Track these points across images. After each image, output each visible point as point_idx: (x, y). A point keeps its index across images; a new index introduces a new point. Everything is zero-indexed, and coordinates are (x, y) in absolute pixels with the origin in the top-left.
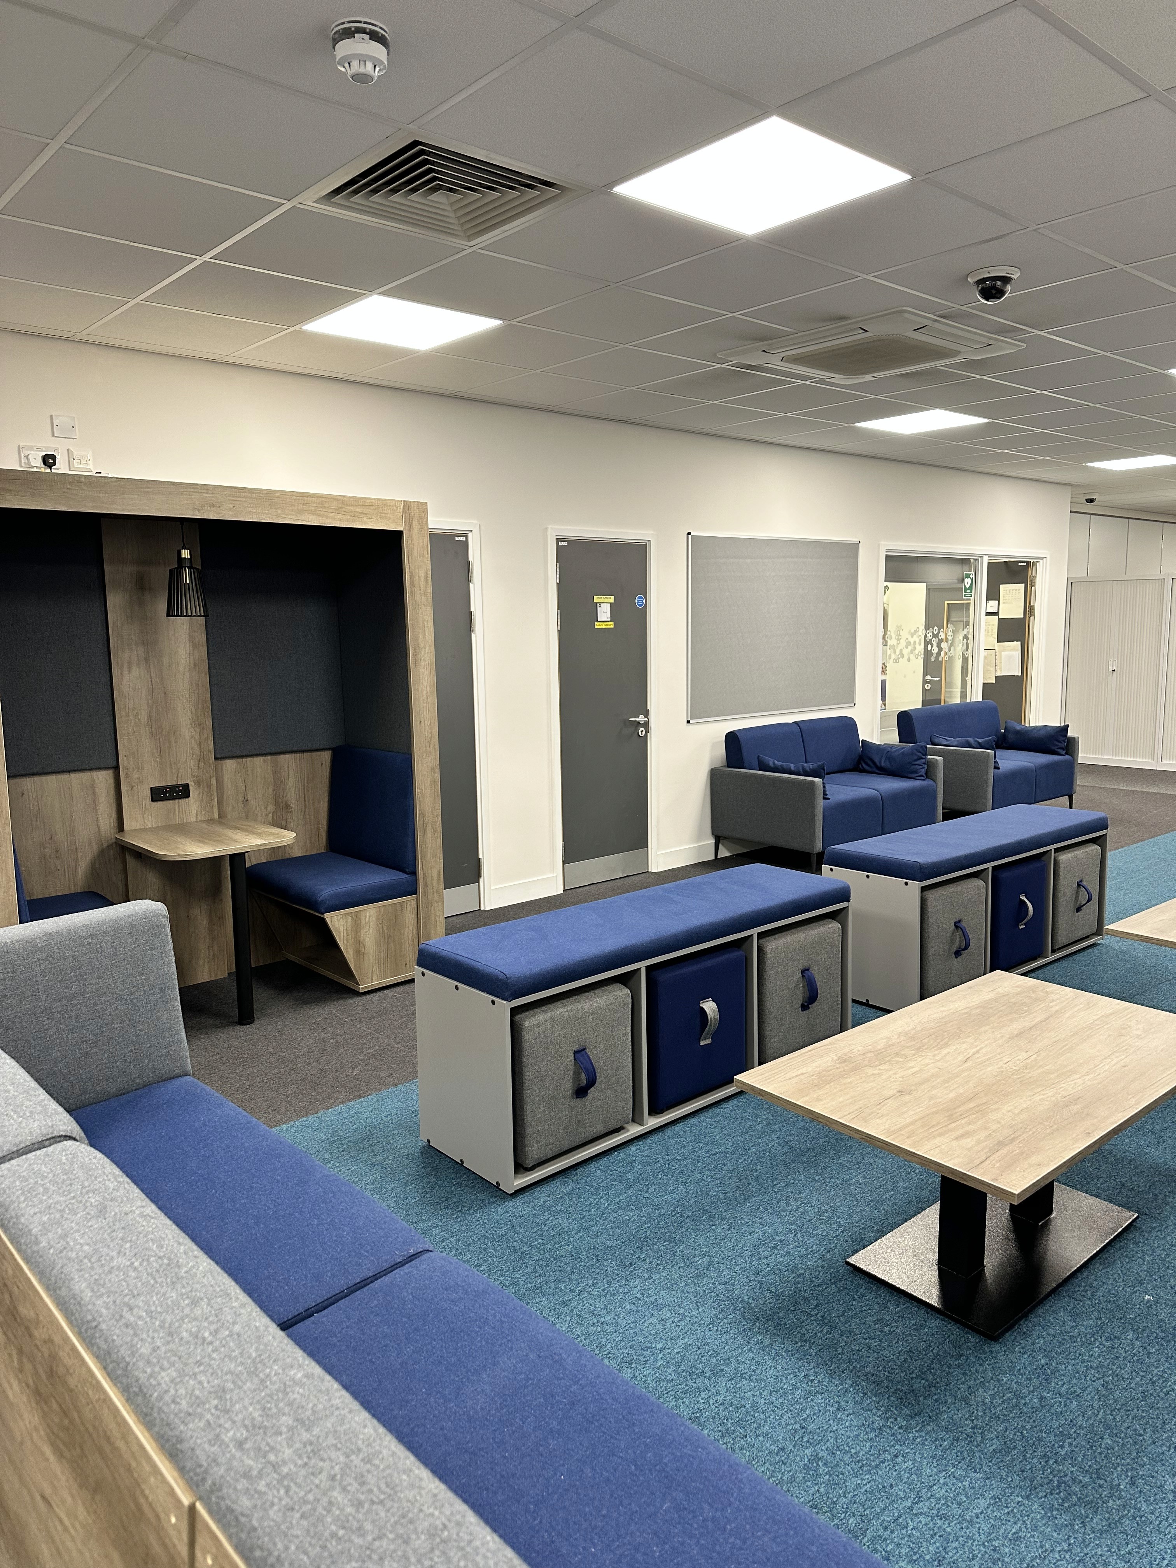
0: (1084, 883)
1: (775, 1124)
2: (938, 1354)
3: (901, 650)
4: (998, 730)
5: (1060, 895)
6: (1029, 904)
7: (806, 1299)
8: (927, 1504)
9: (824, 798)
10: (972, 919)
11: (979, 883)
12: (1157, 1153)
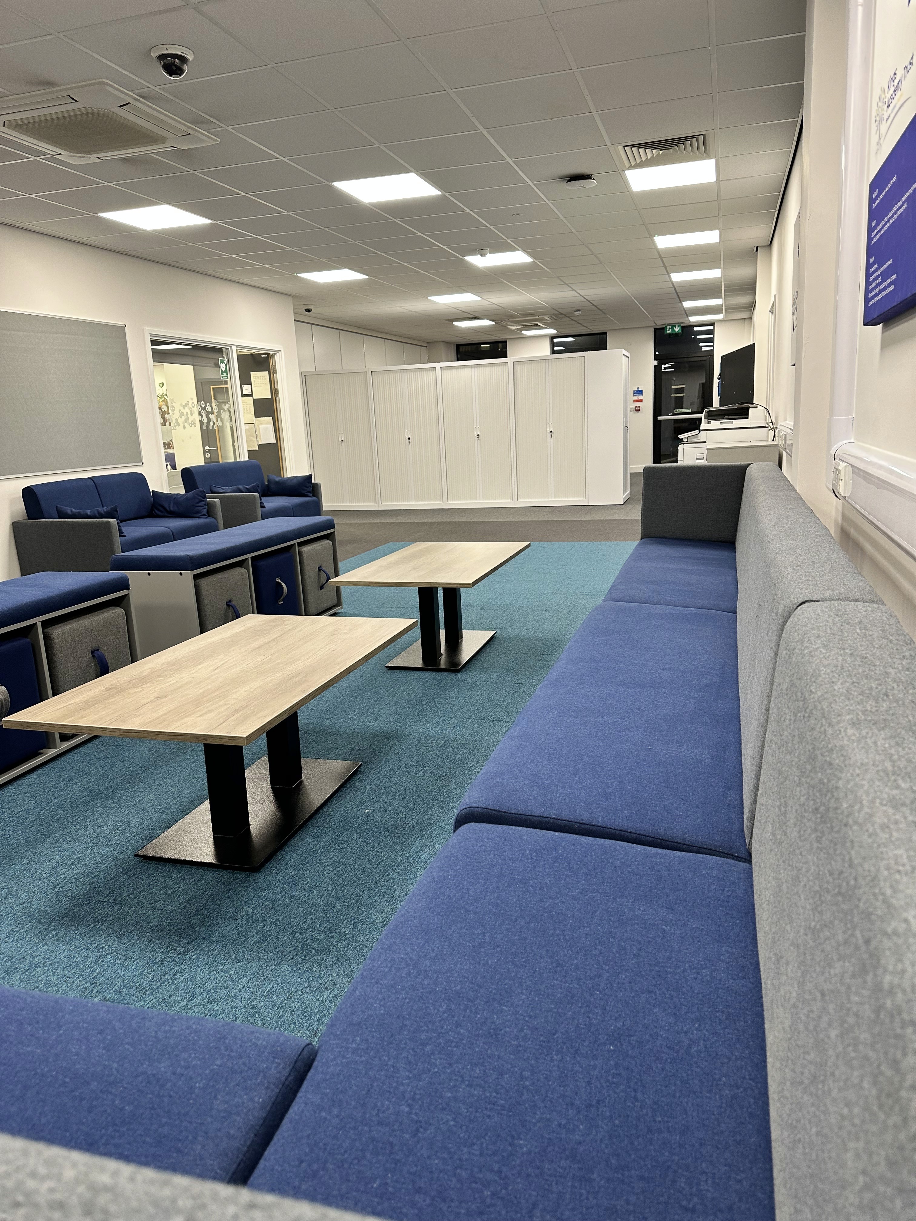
0: (323, 568)
1: (77, 779)
2: (211, 895)
3: (176, 419)
4: (263, 483)
5: (306, 577)
6: (283, 584)
7: (99, 892)
8: (200, 998)
9: (120, 536)
10: (240, 599)
11: (243, 570)
12: (376, 725)
